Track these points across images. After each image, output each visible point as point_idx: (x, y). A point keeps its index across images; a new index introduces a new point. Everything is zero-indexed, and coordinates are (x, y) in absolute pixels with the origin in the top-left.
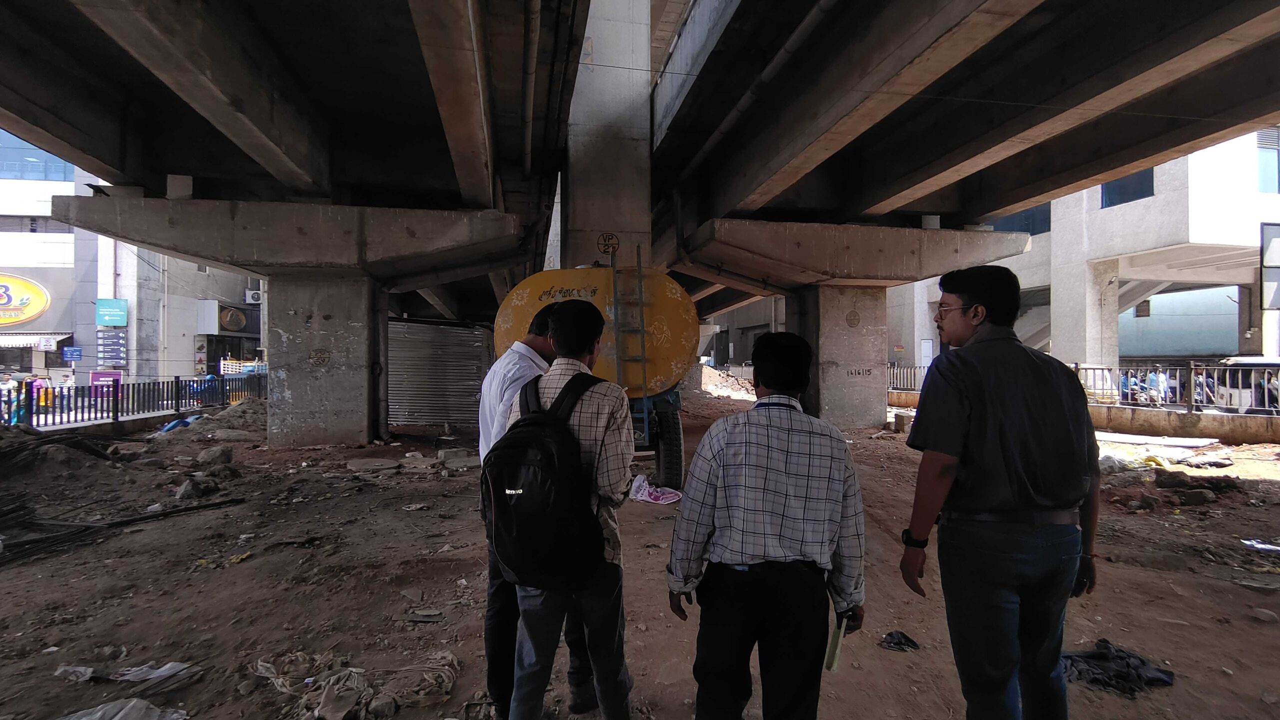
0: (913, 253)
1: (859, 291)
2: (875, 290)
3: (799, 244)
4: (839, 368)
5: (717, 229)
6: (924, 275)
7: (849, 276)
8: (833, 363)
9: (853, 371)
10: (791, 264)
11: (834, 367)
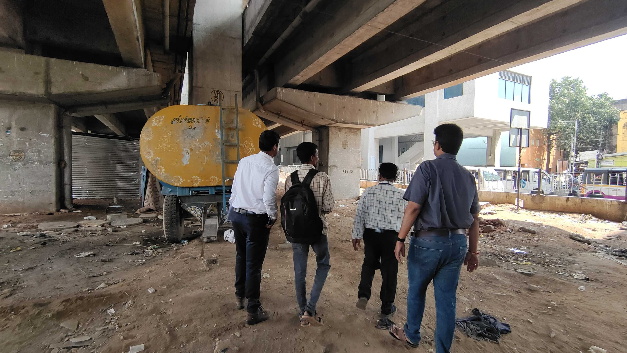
0: (374, 112)
1: (348, 130)
2: (355, 130)
3: (320, 104)
4: (338, 169)
5: (279, 93)
6: (379, 123)
7: (344, 122)
8: (335, 166)
9: (345, 171)
10: (316, 114)
11: (336, 168)
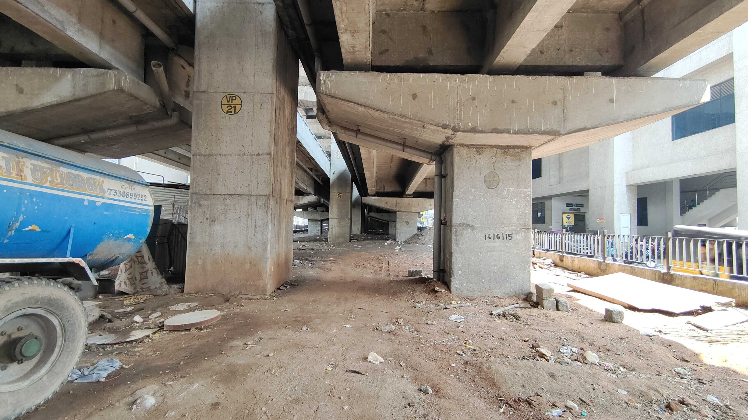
0: (555, 103)
1: (500, 151)
2: (517, 150)
3: (415, 96)
4: (475, 231)
5: (323, 82)
6: (570, 127)
7: (474, 130)
8: (468, 225)
9: (492, 235)
10: (405, 117)
11: (469, 230)
